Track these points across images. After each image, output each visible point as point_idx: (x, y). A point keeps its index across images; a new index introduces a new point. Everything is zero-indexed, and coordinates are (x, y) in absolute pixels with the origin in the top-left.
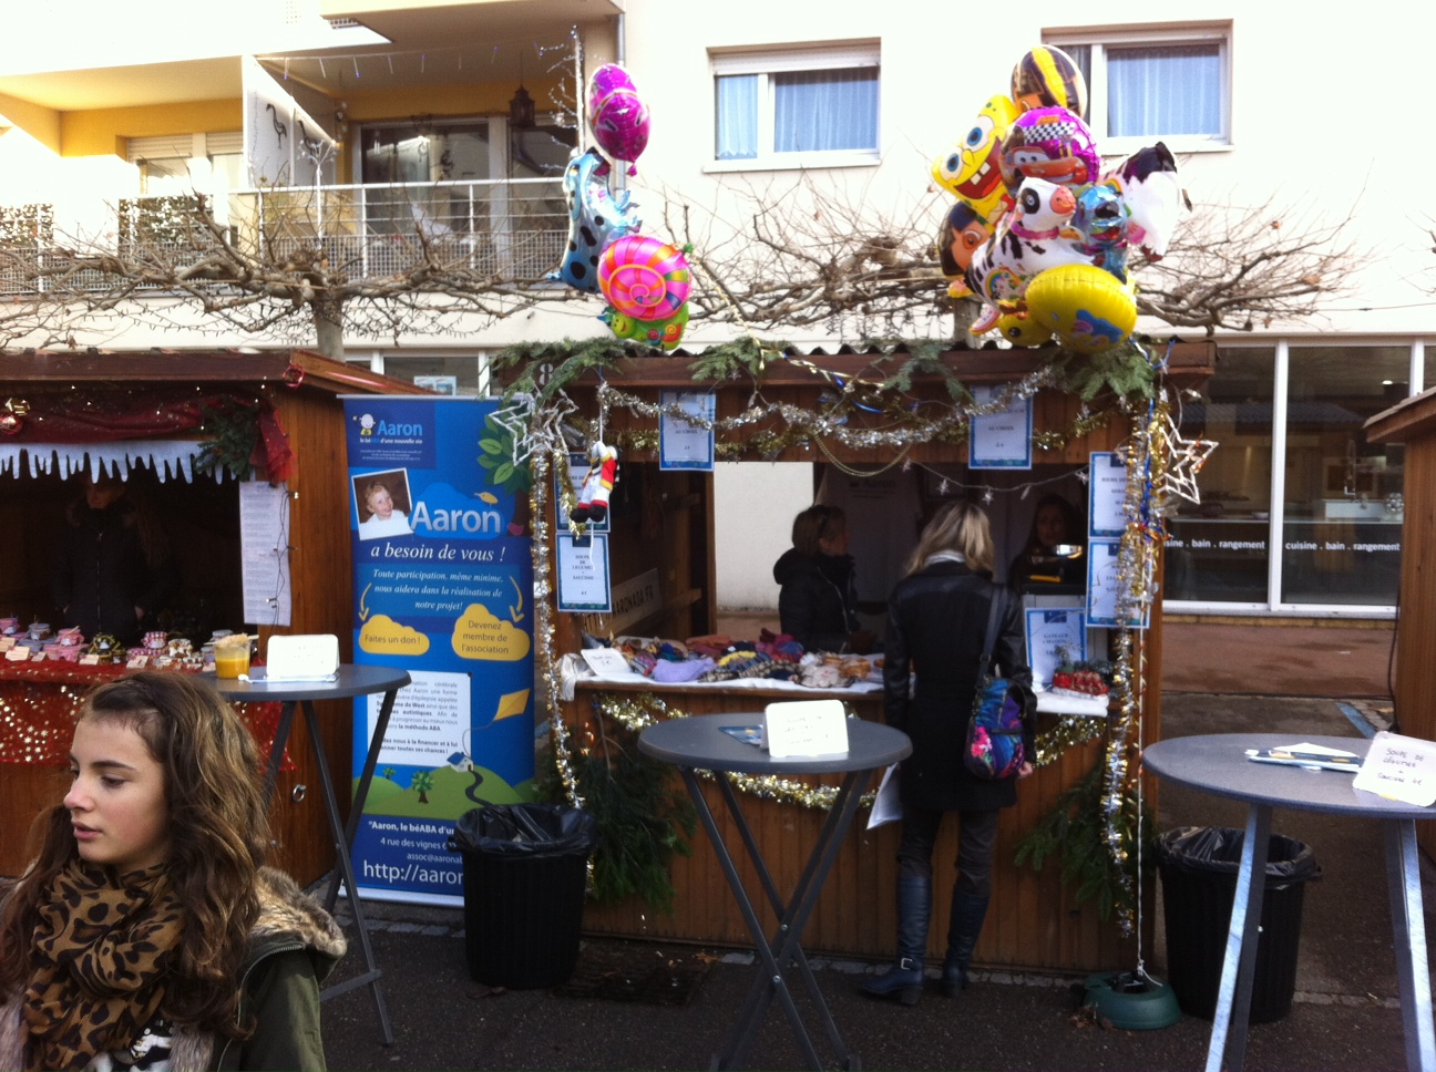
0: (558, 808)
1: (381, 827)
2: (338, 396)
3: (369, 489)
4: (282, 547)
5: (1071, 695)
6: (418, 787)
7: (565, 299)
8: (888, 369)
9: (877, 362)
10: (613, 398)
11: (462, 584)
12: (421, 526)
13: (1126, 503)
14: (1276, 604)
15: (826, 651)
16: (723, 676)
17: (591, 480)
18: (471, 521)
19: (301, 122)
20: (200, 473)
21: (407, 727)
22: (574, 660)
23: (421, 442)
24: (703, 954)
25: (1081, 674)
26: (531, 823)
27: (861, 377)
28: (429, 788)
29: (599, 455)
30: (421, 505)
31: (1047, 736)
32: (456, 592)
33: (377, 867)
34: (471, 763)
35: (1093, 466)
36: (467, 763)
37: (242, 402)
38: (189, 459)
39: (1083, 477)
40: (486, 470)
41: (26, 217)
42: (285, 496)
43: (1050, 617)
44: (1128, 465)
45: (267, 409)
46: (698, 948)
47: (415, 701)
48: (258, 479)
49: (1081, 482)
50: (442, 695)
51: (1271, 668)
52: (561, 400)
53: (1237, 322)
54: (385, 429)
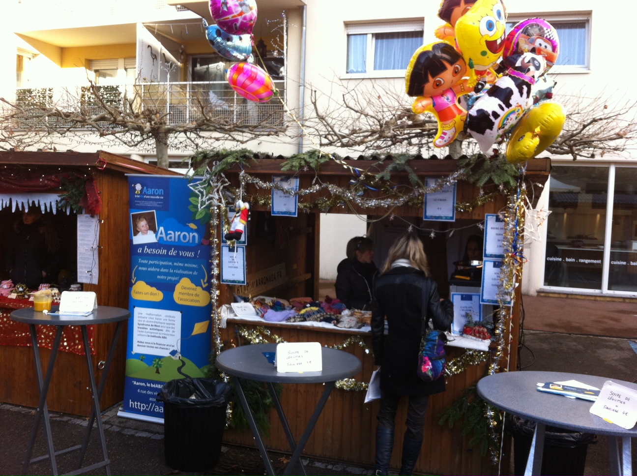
0: (215, 381)
1: (138, 384)
2: (126, 174)
3: (138, 220)
4: (95, 246)
5: (471, 339)
6: (155, 366)
7: (268, 135)
8: (381, 168)
9: (375, 164)
10: (247, 179)
11: (179, 268)
12: (161, 238)
13: (503, 241)
14: (605, 290)
15: (355, 308)
16: (298, 319)
17: (235, 219)
18: (185, 236)
19: (164, 54)
20: (60, 209)
21: (151, 336)
22: (228, 308)
23: (162, 198)
24: (284, 458)
25: (477, 328)
26: (203, 389)
27: (368, 172)
28: (161, 367)
29: (239, 207)
30: (162, 228)
31: (459, 359)
32: (176, 271)
33: (136, 403)
34: (180, 355)
35: (487, 221)
36: (179, 355)
37: (79, 176)
38: (56, 202)
39: (481, 226)
40: (192, 212)
41: (42, 94)
42: (98, 221)
43: (464, 298)
44: (504, 221)
45: (90, 180)
46: (282, 455)
47: (155, 324)
48: (86, 213)
49: (480, 229)
50: (168, 322)
51: (599, 322)
52: (222, 179)
53: (588, 154)
54: (146, 191)
